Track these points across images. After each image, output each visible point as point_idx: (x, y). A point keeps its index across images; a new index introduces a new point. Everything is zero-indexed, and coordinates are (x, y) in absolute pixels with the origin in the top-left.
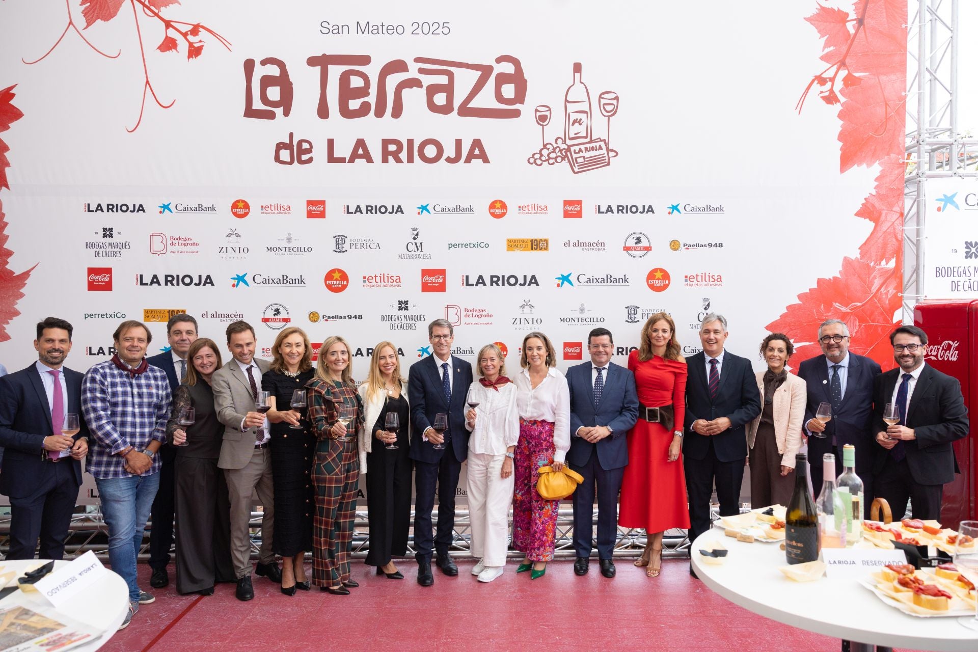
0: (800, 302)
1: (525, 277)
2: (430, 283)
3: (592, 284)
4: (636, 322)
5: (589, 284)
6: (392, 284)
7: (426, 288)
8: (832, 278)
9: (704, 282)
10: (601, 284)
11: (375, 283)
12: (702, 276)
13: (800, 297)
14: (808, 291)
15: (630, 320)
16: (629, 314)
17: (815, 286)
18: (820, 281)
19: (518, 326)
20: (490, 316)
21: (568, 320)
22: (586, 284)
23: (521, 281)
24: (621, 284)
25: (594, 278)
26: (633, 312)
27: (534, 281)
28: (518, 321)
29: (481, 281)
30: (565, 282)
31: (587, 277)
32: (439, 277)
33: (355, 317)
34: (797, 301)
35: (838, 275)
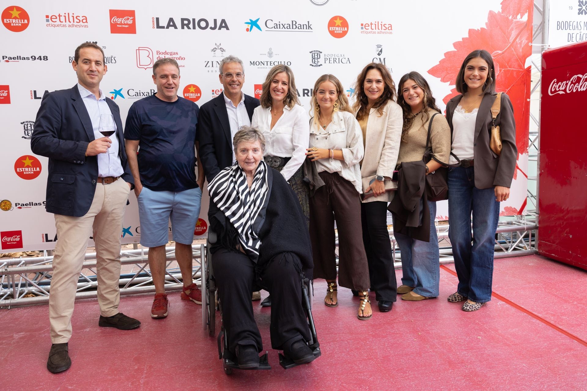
0: (456, 50)
1: (215, 21)
2: (119, 24)
3: (278, 29)
4: (320, 66)
5: (276, 29)
6: (78, 24)
7: (115, 29)
8: (480, 29)
9: (377, 30)
10: (287, 30)
11: (60, 23)
12: (375, 24)
13: (455, 45)
14: (461, 40)
15: (314, 64)
16: (313, 58)
17: (467, 36)
18: (471, 31)
19: (211, 69)
20: (182, 59)
21: (258, 63)
22: (273, 29)
23: (211, 24)
24: (305, 30)
25: (281, 23)
26: (316, 57)
27: (224, 25)
28: (210, 64)
29: (171, 23)
30: (254, 26)
31: (274, 22)
32: (128, 19)
33: (40, 58)
34: (453, 49)
35: (485, 27)
